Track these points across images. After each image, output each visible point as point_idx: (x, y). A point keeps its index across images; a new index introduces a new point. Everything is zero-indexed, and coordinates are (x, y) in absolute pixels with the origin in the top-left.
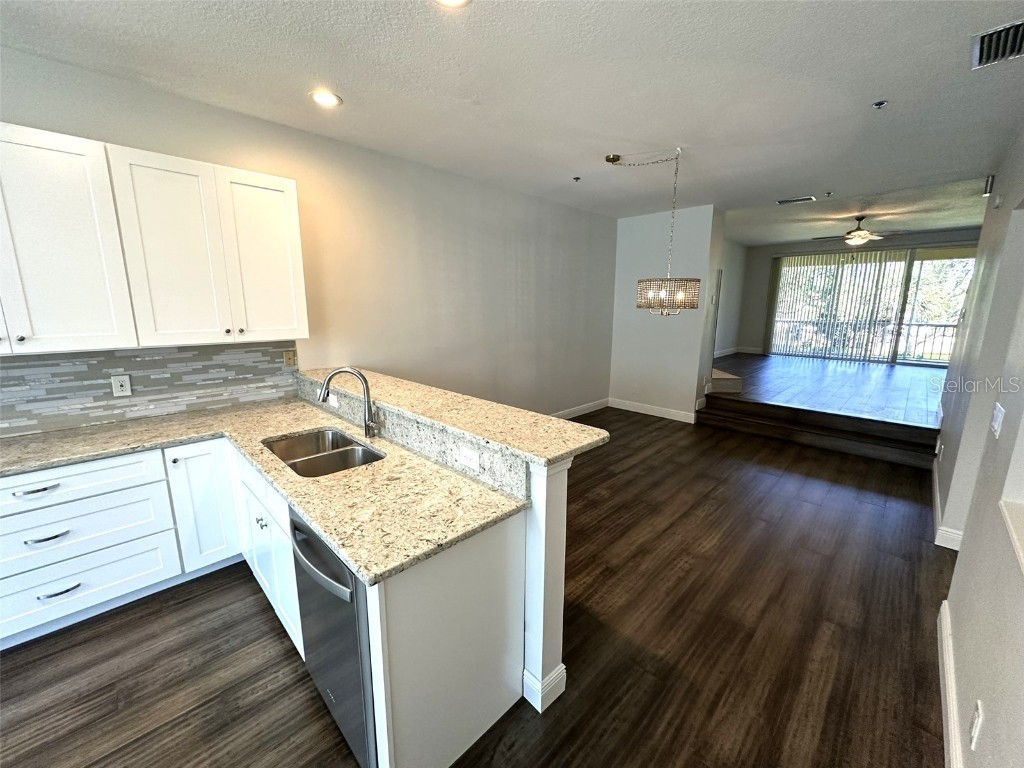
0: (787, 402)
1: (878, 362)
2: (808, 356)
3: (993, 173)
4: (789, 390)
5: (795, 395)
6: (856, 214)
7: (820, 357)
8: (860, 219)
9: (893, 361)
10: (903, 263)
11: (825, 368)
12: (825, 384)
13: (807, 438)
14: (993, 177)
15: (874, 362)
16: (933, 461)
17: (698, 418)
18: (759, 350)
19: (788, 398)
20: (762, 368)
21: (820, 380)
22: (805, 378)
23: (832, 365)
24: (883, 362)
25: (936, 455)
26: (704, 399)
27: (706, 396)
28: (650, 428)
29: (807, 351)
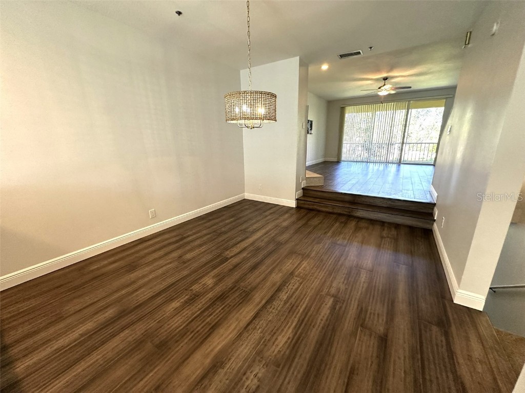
0: (349, 190)
1: (393, 163)
2: (360, 162)
3: (471, 30)
4: (350, 182)
5: (354, 185)
6: (385, 75)
7: (365, 162)
8: (385, 79)
9: (399, 163)
10: (404, 111)
11: (368, 168)
12: (369, 177)
13: (361, 213)
14: (471, 32)
15: (391, 163)
16: (433, 224)
17: (298, 203)
18: (335, 160)
19: (350, 187)
20: (336, 169)
21: (366, 175)
22: (359, 174)
23: (371, 165)
24: (395, 163)
25: (435, 220)
26: (301, 191)
27: (303, 189)
28: (267, 213)
29: (359, 159)
